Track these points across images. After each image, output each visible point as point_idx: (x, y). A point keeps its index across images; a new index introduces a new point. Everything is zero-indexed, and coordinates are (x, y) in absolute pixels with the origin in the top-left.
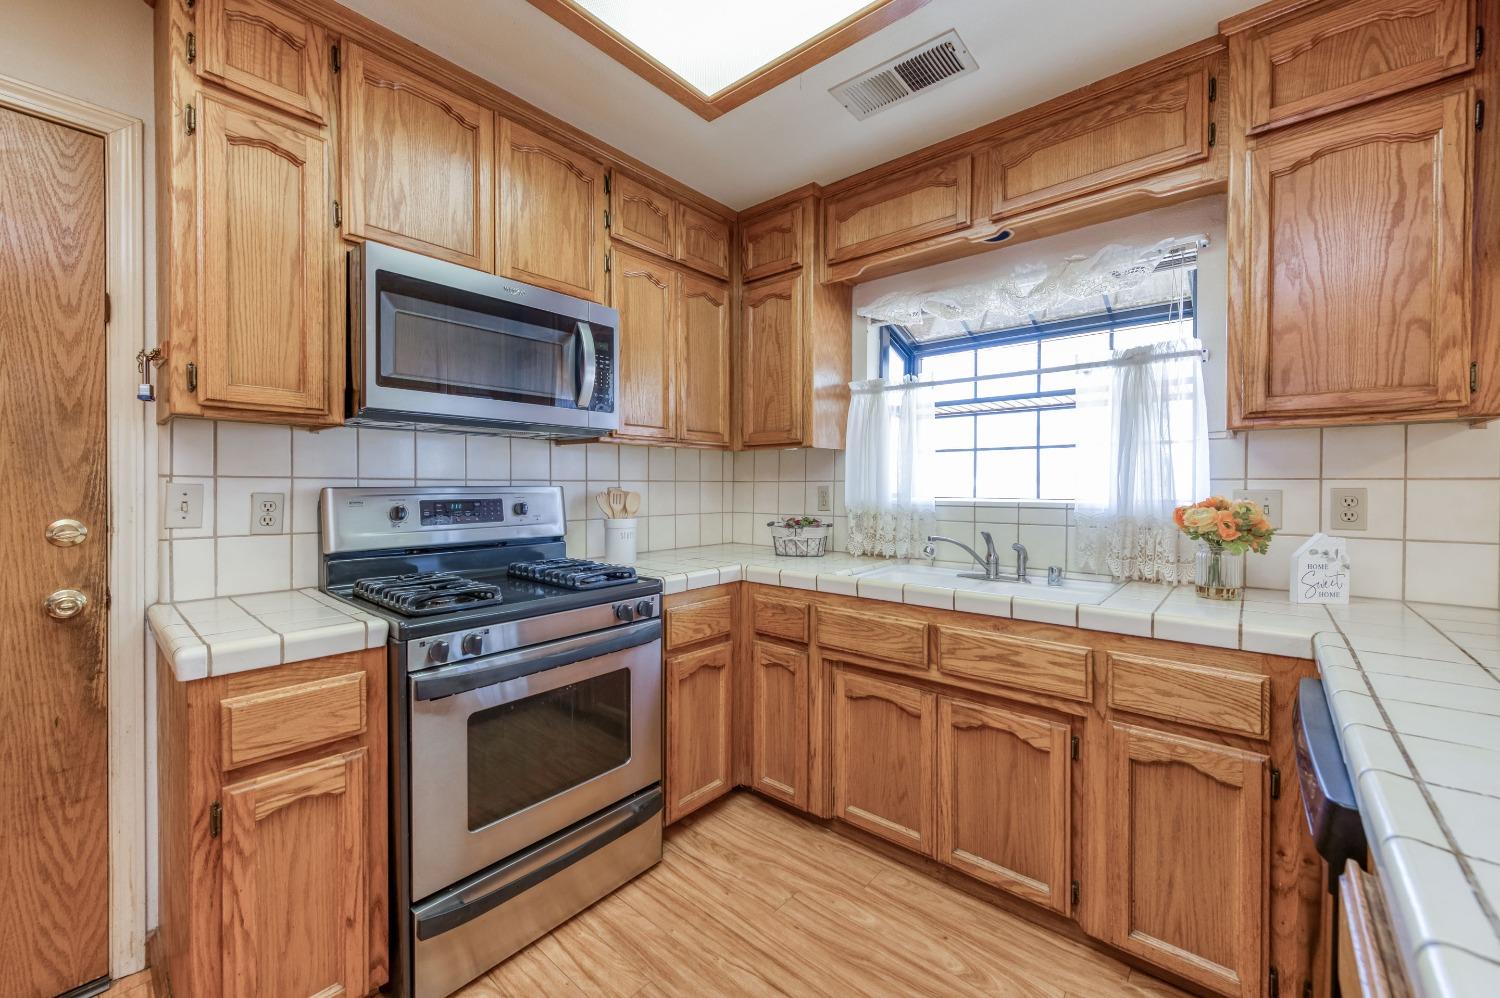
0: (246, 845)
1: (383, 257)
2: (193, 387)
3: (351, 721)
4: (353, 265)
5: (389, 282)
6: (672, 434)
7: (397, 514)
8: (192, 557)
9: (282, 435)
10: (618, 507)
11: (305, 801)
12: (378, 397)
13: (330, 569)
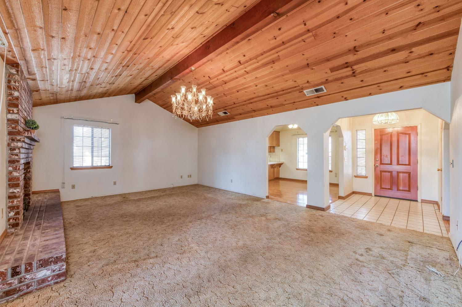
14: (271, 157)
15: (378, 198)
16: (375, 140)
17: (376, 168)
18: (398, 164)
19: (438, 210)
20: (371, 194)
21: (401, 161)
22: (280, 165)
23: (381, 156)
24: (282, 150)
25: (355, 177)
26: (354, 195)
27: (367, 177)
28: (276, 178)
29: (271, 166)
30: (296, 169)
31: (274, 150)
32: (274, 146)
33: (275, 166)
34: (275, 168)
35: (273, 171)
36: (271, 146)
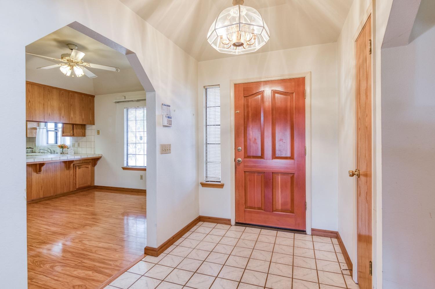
14: (79, 145)
15: (242, 228)
16: (236, 108)
17: (238, 167)
18: (274, 157)
19: (348, 272)
20: (229, 220)
21: (280, 150)
22: (94, 161)
23: (245, 141)
24: (98, 132)
25: (203, 185)
26: (200, 223)
27: (222, 186)
28: (81, 188)
29: (65, 165)
30: (124, 169)
31: (83, 132)
32: (78, 123)
33: (78, 165)
34: (79, 168)
35: (71, 175)
36: (71, 123)
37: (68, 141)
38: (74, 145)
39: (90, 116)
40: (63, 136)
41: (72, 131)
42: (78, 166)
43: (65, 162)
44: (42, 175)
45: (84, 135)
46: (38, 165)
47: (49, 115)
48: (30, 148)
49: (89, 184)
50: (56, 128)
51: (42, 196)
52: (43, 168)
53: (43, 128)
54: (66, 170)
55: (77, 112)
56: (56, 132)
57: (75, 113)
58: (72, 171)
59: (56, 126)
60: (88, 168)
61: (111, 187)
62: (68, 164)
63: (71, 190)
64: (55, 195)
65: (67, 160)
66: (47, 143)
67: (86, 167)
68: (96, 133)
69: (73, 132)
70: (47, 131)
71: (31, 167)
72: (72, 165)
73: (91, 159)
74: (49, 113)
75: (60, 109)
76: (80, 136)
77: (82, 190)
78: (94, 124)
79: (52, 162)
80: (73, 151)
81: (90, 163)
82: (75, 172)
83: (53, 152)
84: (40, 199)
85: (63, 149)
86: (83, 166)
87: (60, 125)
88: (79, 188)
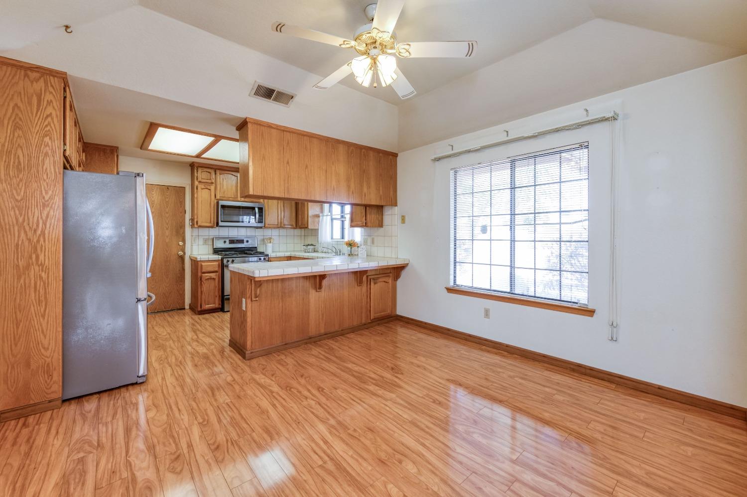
0: (204, 282)
1: (222, 203)
2: (197, 224)
3: (216, 269)
4: (218, 203)
5: (223, 207)
6: (279, 226)
7: (225, 242)
8: (195, 247)
9: (208, 229)
10: (269, 241)
11: (211, 278)
12: (221, 224)
13: (214, 251)
14: (373, 242)
22: (396, 271)
24: (403, 219)
28: (378, 318)
29: (355, 277)
30: (450, 290)
31: (380, 219)
32: (373, 203)
33: (373, 277)
34: (375, 283)
35: (364, 295)
36: (363, 203)
37: (358, 234)
38: (365, 242)
39: (391, 189)
40: (352, 226)
41: (364, 218)
42: (374, 279)
43: (355, 273)
44: (323, 294)
45: (381, 225)
46: (318, 278)
47: (334, 189)
48: (312, 245)
49: (389, 311)
50: (342, 214)
51: (322, 331)
52: (325, 282)
53: (327, 215)
54: (356, 286)
55: (373, 184)
56: (343, 221)
57: (369, 187)
58: (364, 288)
59: (342, 211)
60: (387, 284)
61: (426, 323)
62: (360, 276)
63: (363, 322)
64: (340, 330)
65: (359, 270)
66: (332, 238)
67: (384, 282)
68: (400, 220)
69: (366, 220)
70: (332, 220)
71: (308, 281)
72: (364, 278)
73: (392, 268)
74: (334, 187)
75: (348, 180)
76: (376, 227)
77: (378, 322)
78: (396, 205)
79: (336, 272)
80: (366, 253)
81: (391, 275)
82: (369, 290)
83: (338, 251)
84: (321, 336)
85: (351, 248)
86: (380, 280)
87: (348, 209)
88: (375, 319)
